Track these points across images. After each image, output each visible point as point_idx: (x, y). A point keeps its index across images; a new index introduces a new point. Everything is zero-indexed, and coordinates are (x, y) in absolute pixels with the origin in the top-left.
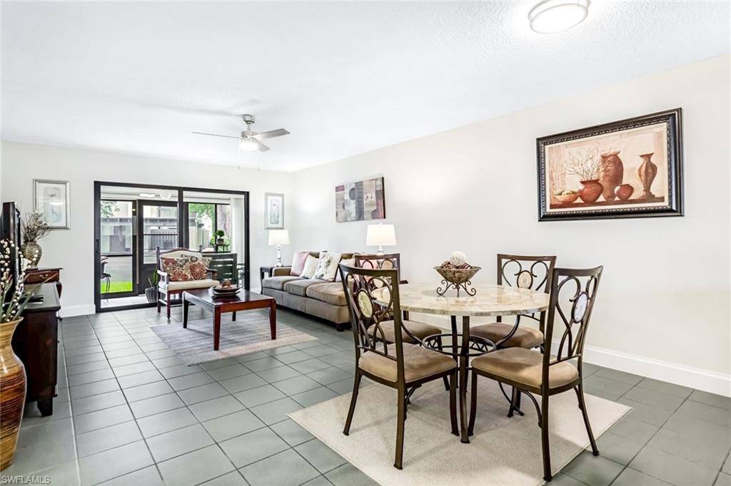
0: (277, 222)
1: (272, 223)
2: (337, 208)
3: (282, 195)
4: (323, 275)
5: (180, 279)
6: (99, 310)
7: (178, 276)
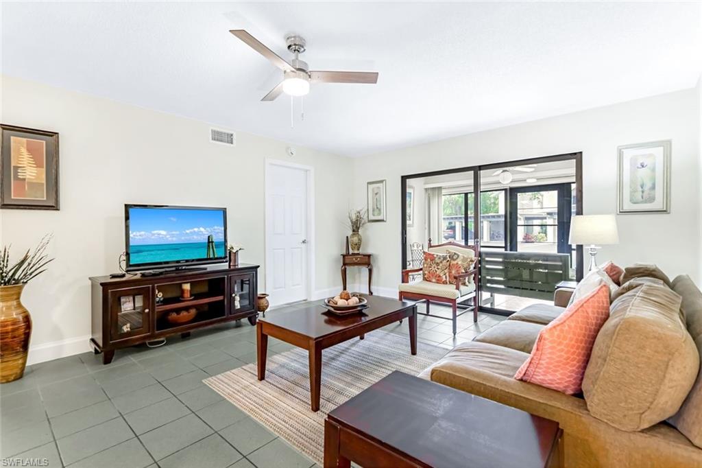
0: (652, 199)
1: (636, 203)
3: (665, 144)
5: (434, 280)
7: (433, 276)
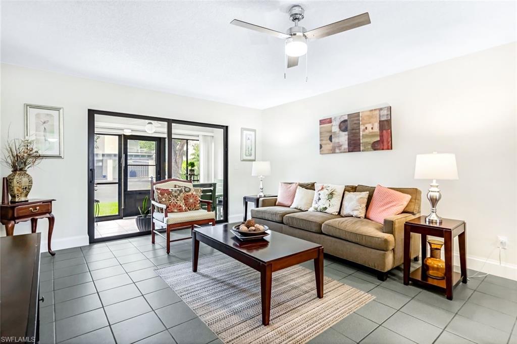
0: (251, 155)
1: (246, 156)
2: (321, 140)
3: (255, 131)
4: (326, 208)
5: (176, 211)
6: (93, 241)
7: (174, 207)
